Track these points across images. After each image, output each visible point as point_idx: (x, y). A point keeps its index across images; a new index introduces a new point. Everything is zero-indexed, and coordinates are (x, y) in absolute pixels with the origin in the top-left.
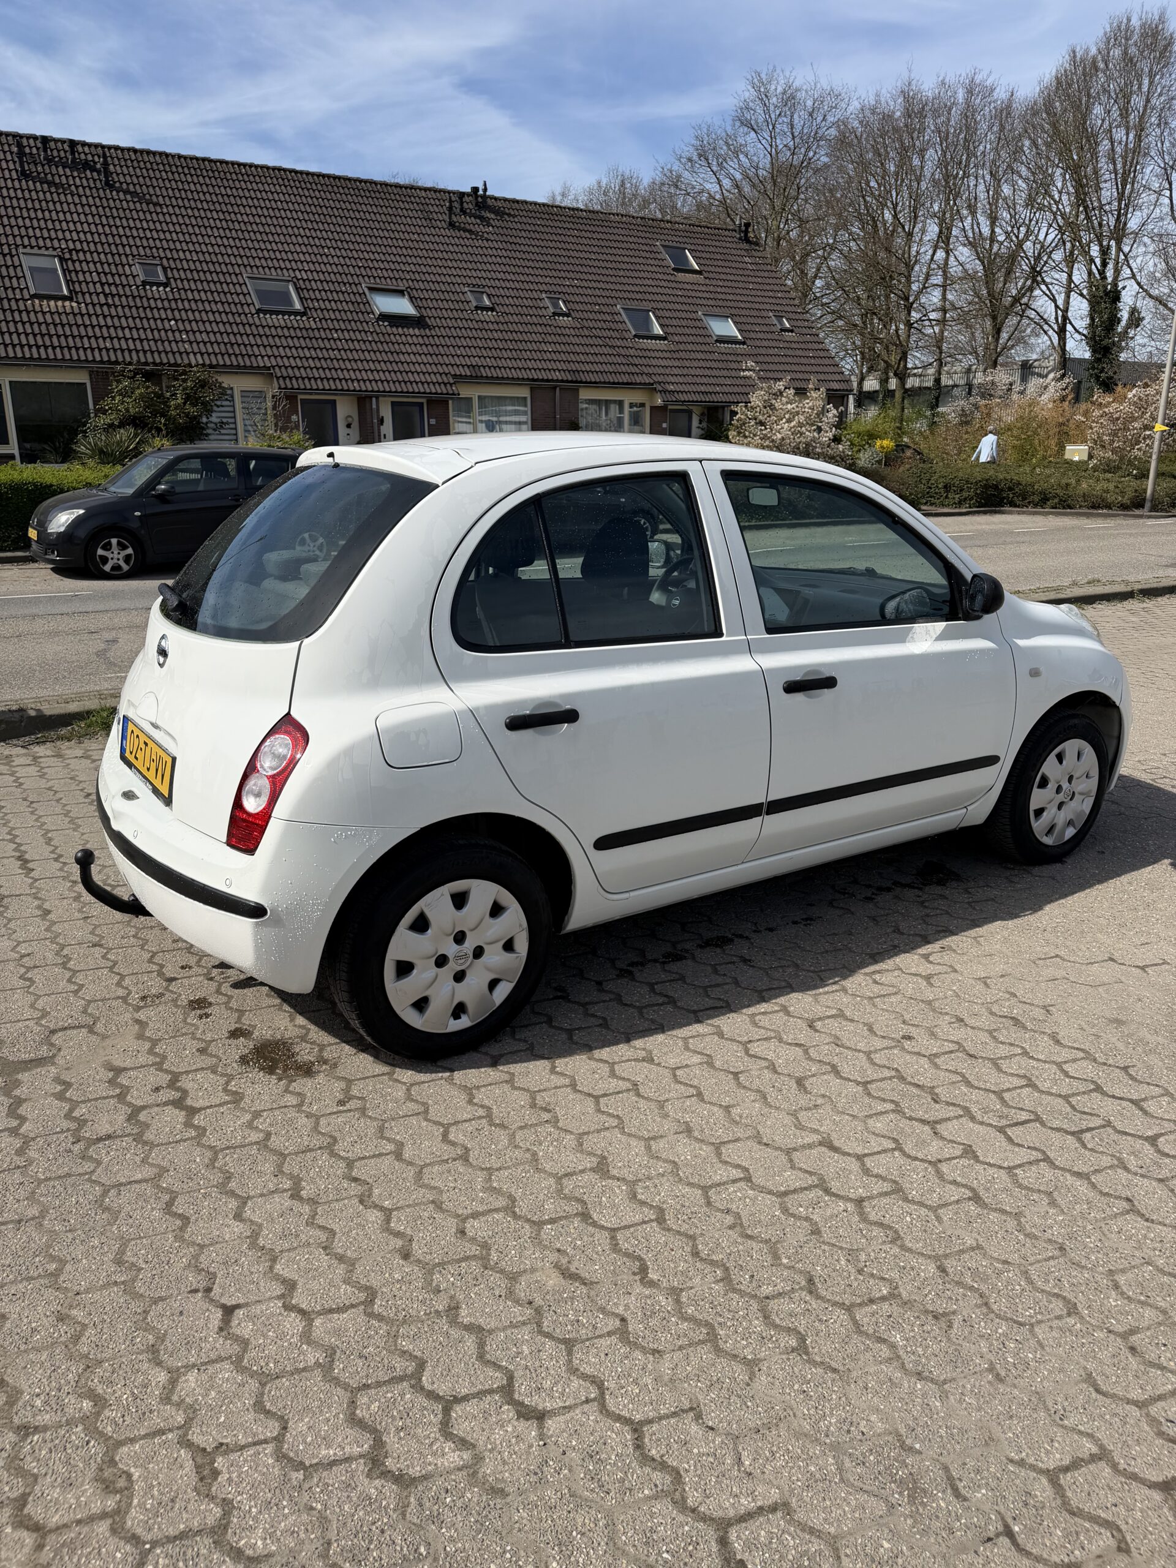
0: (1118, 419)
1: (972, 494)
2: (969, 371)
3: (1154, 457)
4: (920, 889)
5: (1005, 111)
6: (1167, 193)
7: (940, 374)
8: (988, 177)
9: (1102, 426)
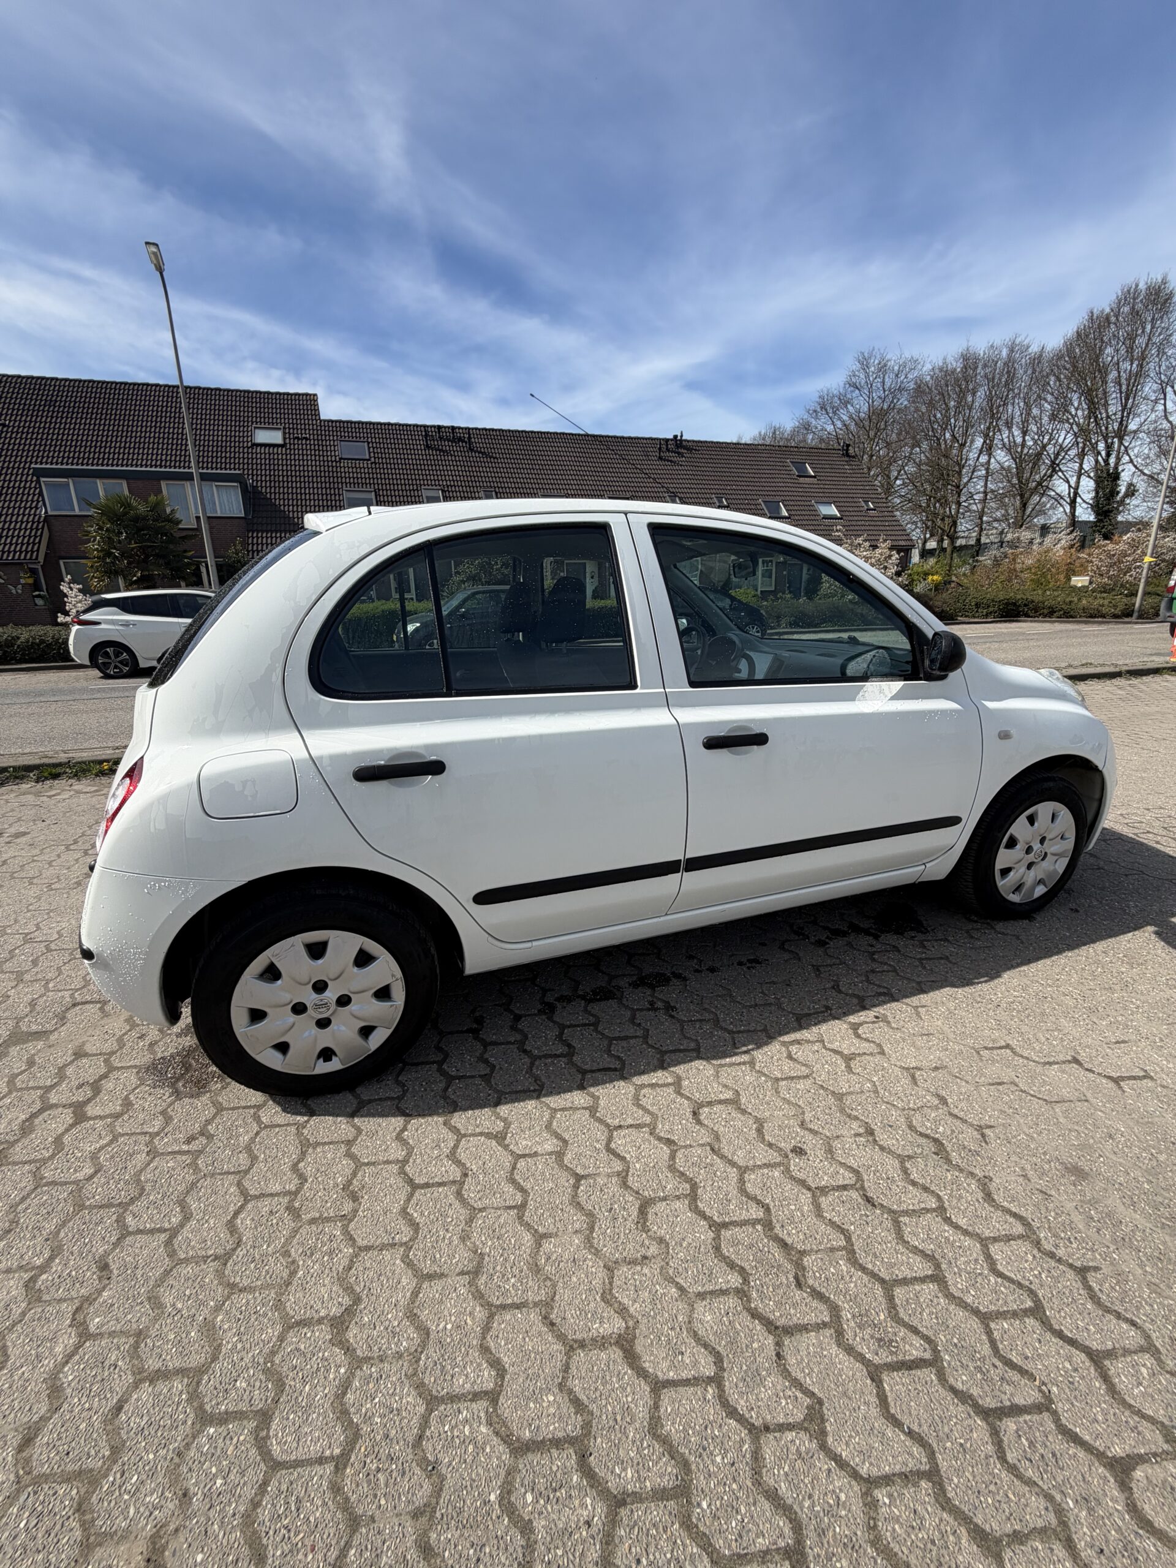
0: (1114, 555)
1: (996, 609)
2: (1002, 533)
3: (1143, 580)
4: (876, 937)
5: (1037, 360)
6: (1162, 402)
7: (980, 535)
8: (1022, 404)
9: (1101, 560)
